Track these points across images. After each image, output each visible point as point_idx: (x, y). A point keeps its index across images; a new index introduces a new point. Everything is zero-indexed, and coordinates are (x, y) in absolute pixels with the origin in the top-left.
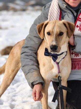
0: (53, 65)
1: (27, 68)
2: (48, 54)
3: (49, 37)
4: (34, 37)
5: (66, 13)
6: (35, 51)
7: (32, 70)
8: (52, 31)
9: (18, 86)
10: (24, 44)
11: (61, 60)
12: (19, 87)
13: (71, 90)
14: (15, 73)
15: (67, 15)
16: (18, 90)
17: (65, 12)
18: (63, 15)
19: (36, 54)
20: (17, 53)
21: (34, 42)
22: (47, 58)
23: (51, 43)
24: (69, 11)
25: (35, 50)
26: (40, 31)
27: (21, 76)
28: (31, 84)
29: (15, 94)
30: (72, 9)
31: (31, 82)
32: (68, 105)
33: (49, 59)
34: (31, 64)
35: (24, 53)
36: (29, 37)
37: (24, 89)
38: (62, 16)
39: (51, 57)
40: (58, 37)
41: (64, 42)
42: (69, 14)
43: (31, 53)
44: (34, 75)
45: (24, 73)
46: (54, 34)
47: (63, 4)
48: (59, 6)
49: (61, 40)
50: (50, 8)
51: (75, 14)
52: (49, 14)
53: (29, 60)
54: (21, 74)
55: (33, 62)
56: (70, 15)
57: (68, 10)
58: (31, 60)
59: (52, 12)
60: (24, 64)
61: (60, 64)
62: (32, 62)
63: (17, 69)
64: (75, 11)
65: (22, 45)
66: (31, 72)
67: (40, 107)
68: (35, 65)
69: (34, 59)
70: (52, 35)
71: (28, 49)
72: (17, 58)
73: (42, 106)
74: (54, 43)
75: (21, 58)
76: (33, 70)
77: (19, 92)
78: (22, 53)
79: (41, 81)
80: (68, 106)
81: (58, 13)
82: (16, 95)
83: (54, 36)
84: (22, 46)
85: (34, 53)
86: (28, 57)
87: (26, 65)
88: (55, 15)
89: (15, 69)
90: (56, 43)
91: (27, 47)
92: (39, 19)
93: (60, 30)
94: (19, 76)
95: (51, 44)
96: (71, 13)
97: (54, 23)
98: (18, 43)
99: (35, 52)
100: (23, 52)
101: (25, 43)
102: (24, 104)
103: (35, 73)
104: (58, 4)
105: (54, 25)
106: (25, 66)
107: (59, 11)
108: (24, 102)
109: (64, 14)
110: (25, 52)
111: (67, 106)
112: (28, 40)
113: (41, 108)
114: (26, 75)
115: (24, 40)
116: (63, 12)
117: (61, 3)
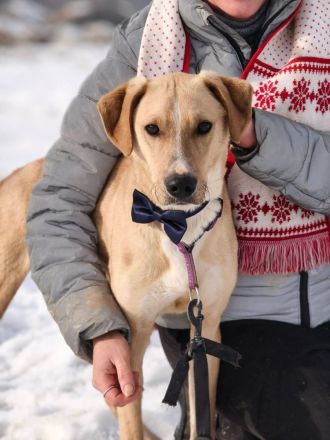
0: (167, 256)
1: (56, 274)
2: (147, 215)
3: (157, 142)
4: (83, 145)
5: (208, 49)
6: (87, 204)
7: (79, 279)
8: (164, 119)
9: (19, 349)
10: (38, 177)
11: (200, 237)
12: (26, 353)
13: (240, 357)
14: (7, 296)
15: (212, 56)
16: (18, 364)
17: (206, 43)
18: (199, 57)
19: (94, 215)
20: (12, 214)
21: (84, 167)
22: (141, 230)
23: (166, 167)
24: (221, 40)
25: (86, 200)
26: (112, 124)
27: (33, 306)
28: (77, 337)
29: (9, 380)
30: (231, 31)
31: (78, 328)
32: (224, 421)
33: (152, 235)
34: (74, 258)
35: (42, 212)
36: (59, 147)
37: (45, 358)
38: (193, 61)
39: (160, 227)
40: (191, 141)
41: (215, 161)
42: (220, 52)
43: (70, 213)
44: (88, 302)
45: (44, 293)
46: (175, 133)
47: (198, 10)
48: (181, 18)
49: (206, 152)
50: (146, 30)
51: (246, 52)
52: (142, 53)
53: (64, 241)
54: (30, 299)
55: (81, 248)
56: (226, 54)
57: (216, 32)
58: (72, 239)
59: (154, 42)
60: (43, 258)
61: (195, 252)
62: (78, 250)
63: (12, 279)
64: (246, 38)
65: (34, 181)
66: (76, 291)
67: (111, 432)
68: (92, 263)
69: (87, 238)
70: (169, 136)
71: (60, 198)
72: (11, 234)
73: (116, 426)
74: (181, 168)
75: (29, 234)
76: (83, 281)
77: (24, 371)
78: (35, 215)
79: (120, 324)
80: (222, 425)
81: (179, 46)
82: (13, 383)
83: (178, 137)
84: (34, 185)
85: (84, 212)
86: (58, 230)
87: (54, 262)
88: (165, 56)
89: (5, 279)
90: (190, 164)
91: (52, 189)
92: (102, 75)
93: (198, 111)
94: (23, 308)
95: (170, 170)
96: (228, 46)
97: (172, 87)
98: (16, 172)
99: (88, 209)
100: (38, 210)
101: (44, 171)
102: (43, 418)
103: (92, 295)
104: (179, 12)
105: (170, 93)
106: (48, 264)
107: (183, 40)
108: (44, 413)
109: (200, 51)
110: (48, 210)
111: (218, 426)
112: (58, 162)
113: (115, 435)
114: (55, 302)
115: (41, 161)
116: (196, 44)
117: (190, 6)
